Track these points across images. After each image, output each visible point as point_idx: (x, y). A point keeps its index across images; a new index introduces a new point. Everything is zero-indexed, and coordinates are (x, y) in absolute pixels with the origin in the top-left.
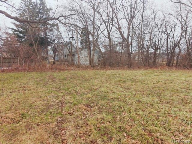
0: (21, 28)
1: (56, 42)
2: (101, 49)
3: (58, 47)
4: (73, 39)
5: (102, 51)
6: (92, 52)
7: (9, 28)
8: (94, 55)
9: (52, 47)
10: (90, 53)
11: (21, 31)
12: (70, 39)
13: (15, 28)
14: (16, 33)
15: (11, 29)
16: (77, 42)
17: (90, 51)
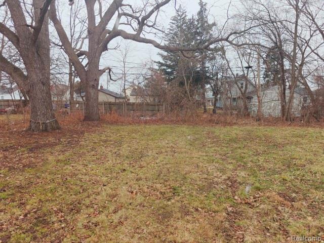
0: (170, 60)
1: (219, 76)
2: (309, 84)
3: (222, 84)
4: (250, 69)
5: (312, 89)
6: (287, 91)
7: (155, 62)
8: (292, 98)
9: (212, 85)
10: (284, 93)
11: (170, 65)
12: (243, 71)
13: (162, 61)
14: (163, 67)
15: (157, 63)
16: (257, 75)
17: (285, 89)
